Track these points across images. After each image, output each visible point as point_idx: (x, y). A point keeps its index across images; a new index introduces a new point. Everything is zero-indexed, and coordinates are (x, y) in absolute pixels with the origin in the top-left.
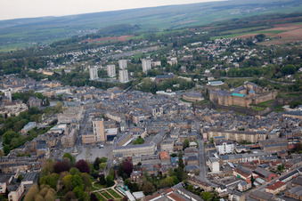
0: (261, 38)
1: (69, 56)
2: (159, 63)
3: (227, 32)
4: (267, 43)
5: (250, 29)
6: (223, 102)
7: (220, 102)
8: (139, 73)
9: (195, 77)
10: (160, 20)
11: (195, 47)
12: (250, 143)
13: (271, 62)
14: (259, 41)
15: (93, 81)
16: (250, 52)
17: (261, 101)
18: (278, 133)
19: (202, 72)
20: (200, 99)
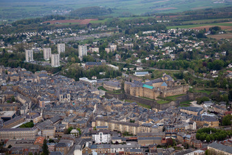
0: (215, 30)
1: (23, 36)
2: (97, 50)
3: (189, 22)
4: (219, 37)
5: (214, 20)
6: (135, 93)
7: (131, 93)
8: (73, 59)
9: (125, 66)
10: (141, 5)
11: (146, 35)
12: (132, 135)
13: (212, 56)
14: (212, 33)
15: (26, 63)
16: (196, 45)
17: (170, 94)
18: (161, 127)
19: (134, 62)
20: (117, 89)
